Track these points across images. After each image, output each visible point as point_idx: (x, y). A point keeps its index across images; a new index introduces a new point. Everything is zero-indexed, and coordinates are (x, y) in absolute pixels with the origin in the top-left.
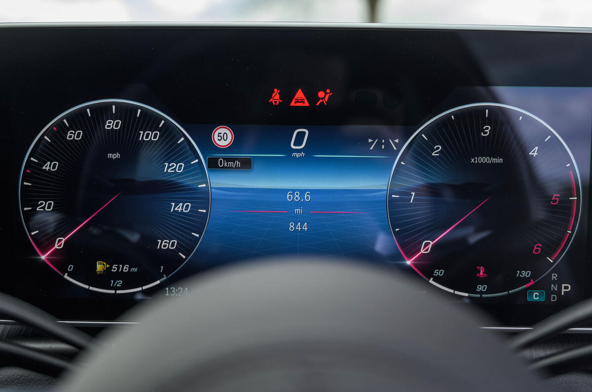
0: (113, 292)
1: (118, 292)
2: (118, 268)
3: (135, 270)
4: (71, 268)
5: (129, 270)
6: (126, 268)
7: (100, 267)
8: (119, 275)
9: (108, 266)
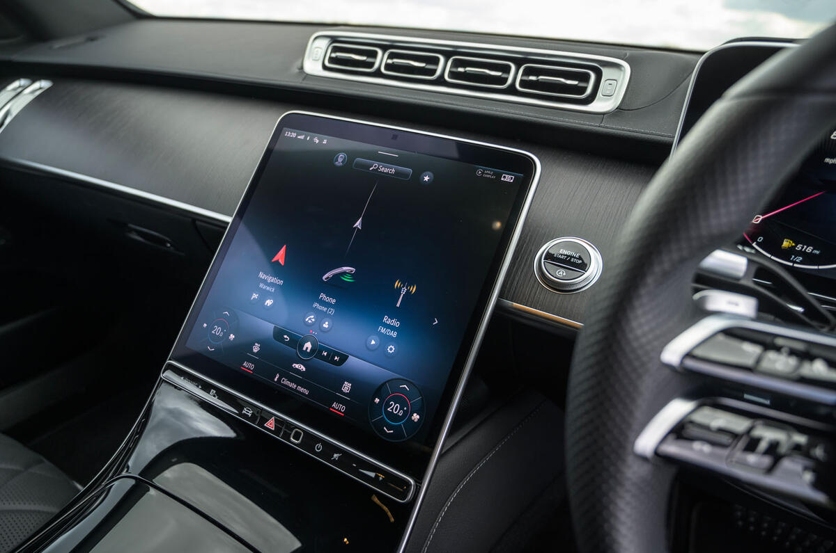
0: (791, 264)
1: (795, 265)
2: (803, 248)
3: (817, 252)
4: (760, 239)
5: (813, 250)
6: (809, 249)
7: (786, 244)
8: (801, 253)
9: (793, 244)
